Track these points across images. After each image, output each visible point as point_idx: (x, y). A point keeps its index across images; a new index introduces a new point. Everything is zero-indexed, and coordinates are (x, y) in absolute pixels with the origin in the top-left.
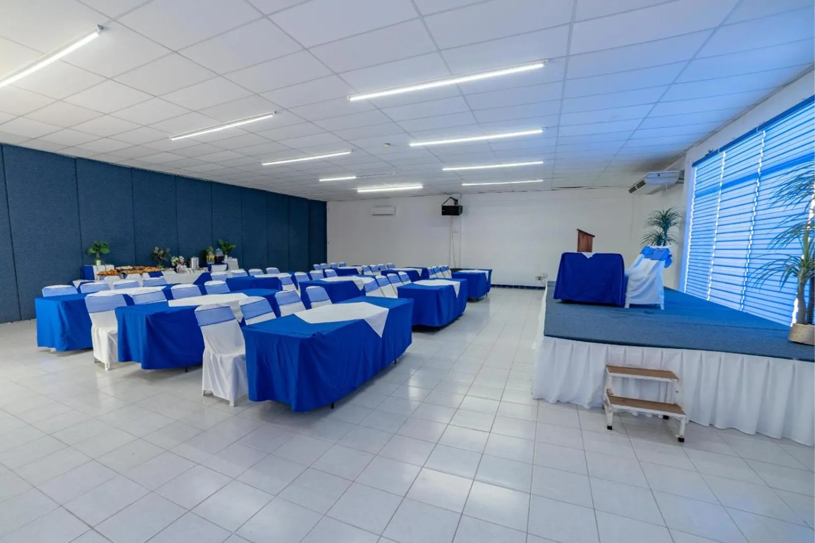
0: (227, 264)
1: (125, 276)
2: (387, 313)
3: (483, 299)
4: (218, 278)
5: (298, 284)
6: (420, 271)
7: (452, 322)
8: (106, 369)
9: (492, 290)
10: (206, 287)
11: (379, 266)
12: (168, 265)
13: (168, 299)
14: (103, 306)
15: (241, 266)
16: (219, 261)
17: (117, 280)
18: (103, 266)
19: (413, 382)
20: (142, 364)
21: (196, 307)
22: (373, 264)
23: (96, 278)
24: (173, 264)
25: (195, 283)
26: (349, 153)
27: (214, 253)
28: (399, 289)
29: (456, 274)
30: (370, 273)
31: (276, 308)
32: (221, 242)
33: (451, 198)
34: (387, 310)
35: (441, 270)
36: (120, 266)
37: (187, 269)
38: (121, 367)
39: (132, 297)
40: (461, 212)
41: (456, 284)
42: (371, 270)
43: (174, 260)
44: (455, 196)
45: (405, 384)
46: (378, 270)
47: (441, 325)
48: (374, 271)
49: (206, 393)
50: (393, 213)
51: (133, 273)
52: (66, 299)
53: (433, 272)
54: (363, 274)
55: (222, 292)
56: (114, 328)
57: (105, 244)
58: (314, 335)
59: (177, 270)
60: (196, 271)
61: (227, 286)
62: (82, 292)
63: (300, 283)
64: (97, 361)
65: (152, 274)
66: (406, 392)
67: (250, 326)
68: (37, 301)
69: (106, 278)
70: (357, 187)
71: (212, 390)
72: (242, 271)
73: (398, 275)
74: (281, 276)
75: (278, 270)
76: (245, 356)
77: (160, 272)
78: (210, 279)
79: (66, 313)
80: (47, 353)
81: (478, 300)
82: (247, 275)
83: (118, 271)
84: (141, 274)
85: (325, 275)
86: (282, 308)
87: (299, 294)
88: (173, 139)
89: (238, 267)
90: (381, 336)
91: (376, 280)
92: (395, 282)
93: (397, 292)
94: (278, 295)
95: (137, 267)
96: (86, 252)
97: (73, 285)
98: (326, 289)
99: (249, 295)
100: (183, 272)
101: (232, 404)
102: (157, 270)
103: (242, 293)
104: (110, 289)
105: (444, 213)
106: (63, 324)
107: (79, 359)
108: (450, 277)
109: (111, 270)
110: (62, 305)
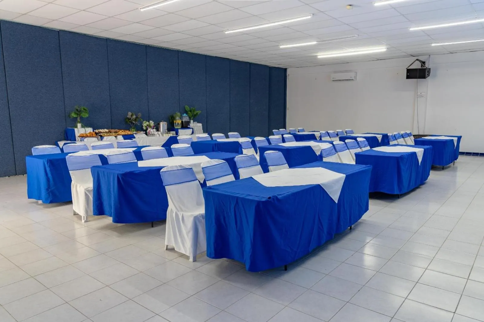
0: (193, 129)
1: (102, 138)
2: (344, 179)
3: (449, 167)
4: (184, 141)
5: (258, 148)
6: (380, 138)
7: (413, 190)
8: (83, 221)
9: (460, 158)
10: (172, 149)
11: (337, 132)
12: (140, 129)
13: (138, 160)
14: (82, 165)
15: (205, 131)
16: (185, 126)
17: (94, 141)
18: (84, 129)
19: (368, 250)
20: (113, 218)
21: (162, 168)
22: (331, 130)
23: (77, 139)
24: (144, 128)
25: (162, 146)
26: (309, 17)
27: (181, 118)
28: (357, 155)
29: (419, 141)
30: (328, 139)
31: (235, 171)
32: (187, 108)
33: (417, 60)
34: (344, 175)
35: (403, 136)
36: (98, 129)
37: (156, 133)
38: (94, 220)
39: (106, 157)
40: (429, 75)
41: (419, 151)
42: (329, 135)
43: (145, 124)
44: (422, 59)
45: (360, 251)
46: (336, 135)
47: (401, 194)
48: (333, 137)
49: (169, 247)
50: (354, 78)
51: (109, 136)
52: (52, 158)
53: (394, 138)
54: (321, 139)
55: (187, 155)
56: (90, 185)
57: (85, 110)
58: (270, 198)
59: (148, 134)
60: (165, 135)
61: (191, 149)
62: (65, 152)
63: (259, 148)
64: (75, 214)
65: (126, 137)
66: (361, 260)
67: (210, 188)
68: (28, 159)
69: (86, 140)
70: (317, 52)
71: (174, 245)
72: (206, 135)
73: (357, 140)
74: (241, 140)
75: (239, 135)
76: (204, 215)
77: (133, 135)
78: (177, 142)
79: (51, 170)
80: (35, 205)
81: (443, 169)
82: (210, 139)
83: (96, 134)
84: (116, 137)
85: (284, 141)
86: (241, 171)
87: (258, 158)
88: (142, 10)
89: (202, 131)
90: (337, 202)
91: (333, 145)
92: (353, 147)
93: (355, 158)
94: (238, 158)
95: (113, 130)
96: (69, 116)
97: (58, 145)
98: (283, 154)
99: (211, 158)
100: (153, 135)
101: (191, 259)
102: (129, 133)
103: (204, 156)
104: (88, 150)
105: (408, 77)
106: (48, 180)
107: (61, 211)
108: (413, 143)
109: (90, 132)
110: (47, 163)
